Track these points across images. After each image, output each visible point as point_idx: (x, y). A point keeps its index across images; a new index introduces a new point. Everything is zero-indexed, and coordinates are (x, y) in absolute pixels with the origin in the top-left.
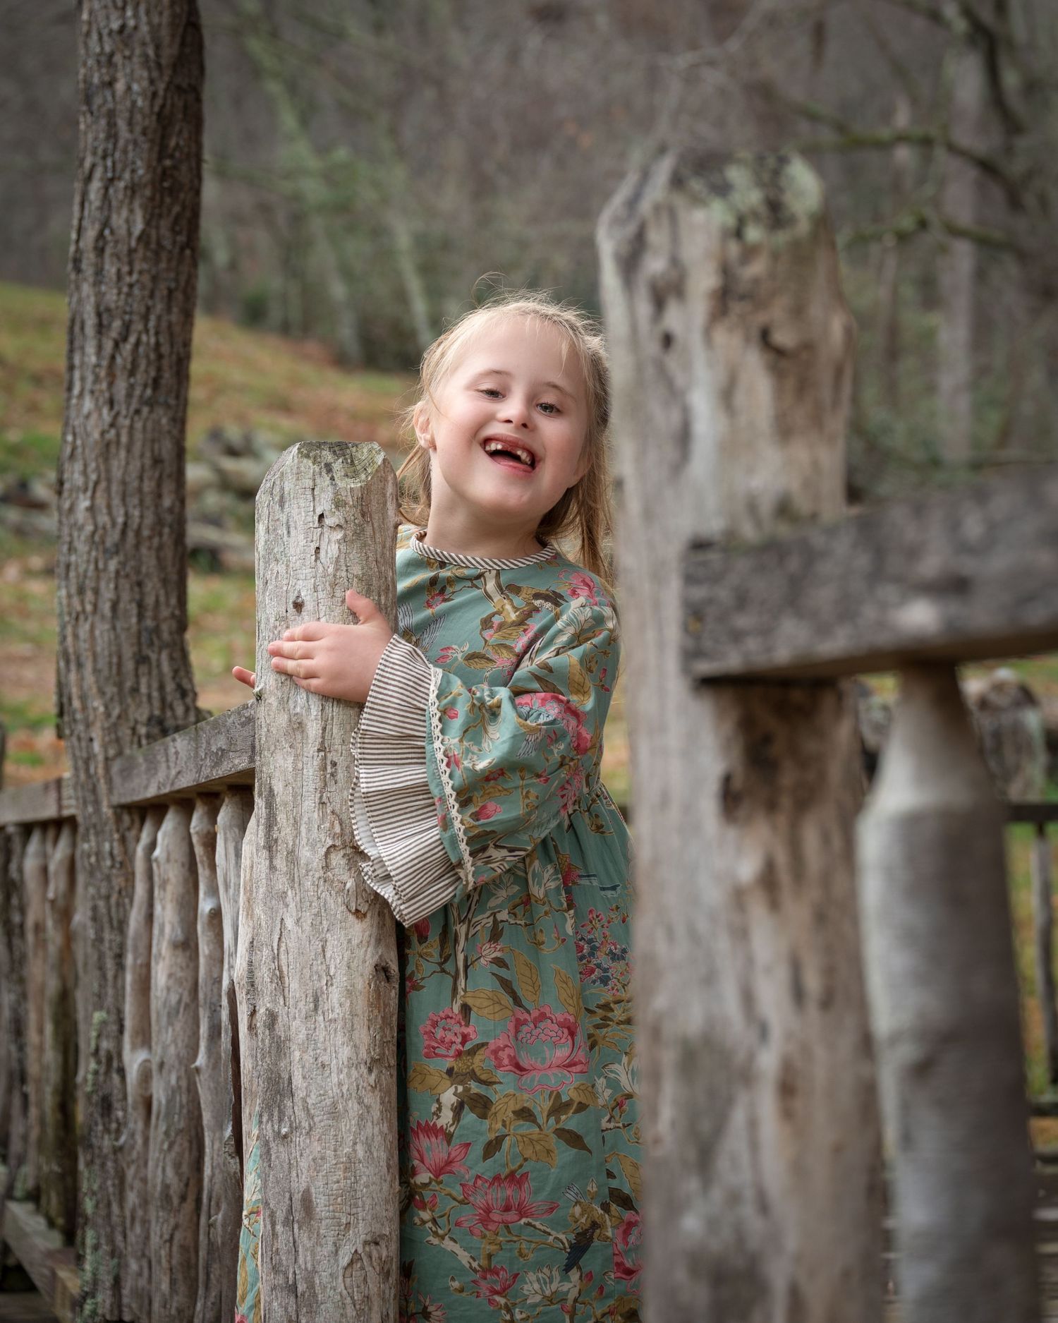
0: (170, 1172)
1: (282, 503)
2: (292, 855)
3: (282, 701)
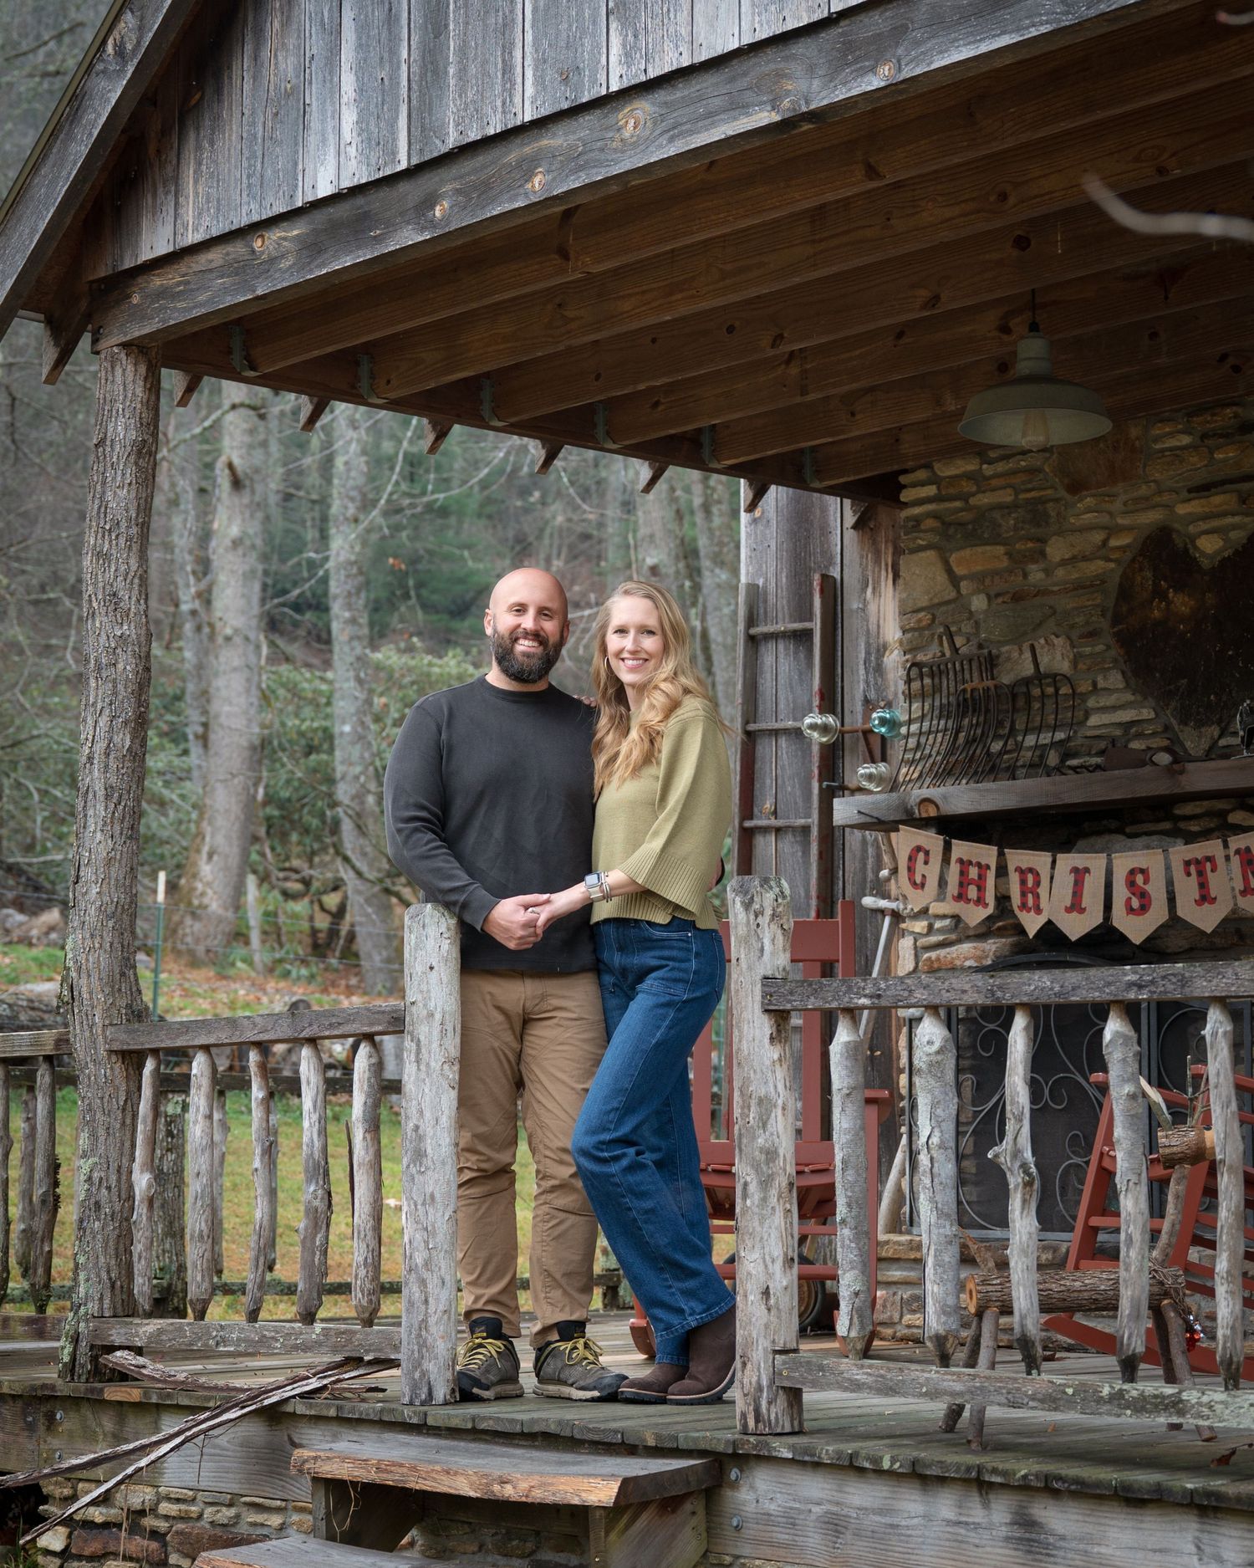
0: (204, 1224)
1: (424, 927)
2: (428, 1065)
3: (425, 1005)
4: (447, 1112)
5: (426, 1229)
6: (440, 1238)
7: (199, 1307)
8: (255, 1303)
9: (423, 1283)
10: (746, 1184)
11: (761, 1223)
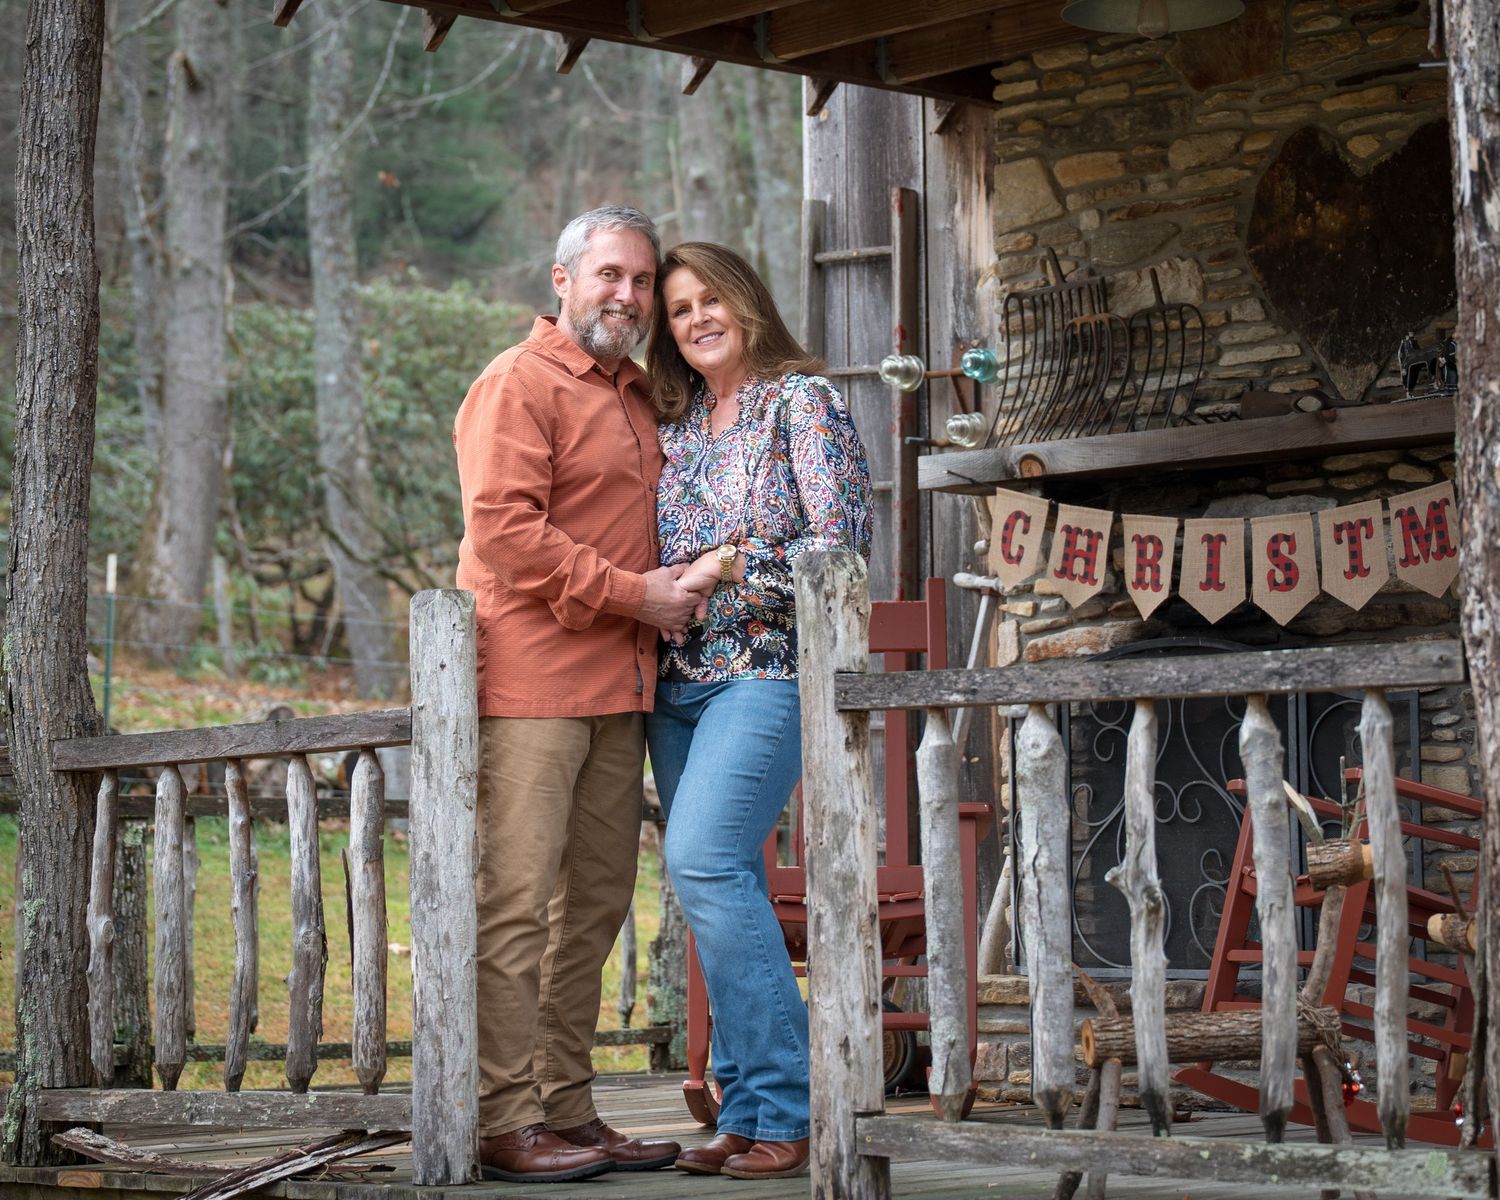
0: (173, 975)
1: (433, 617)
2: (440, 782)
3: (436, 711)
4: (463, 838)
5: (440, 976)
6: (457, 987)
7: (169, 1074)
8: (237, 1068)
9: (437, 1040)
10: (819, 917)
11: (838, 963)
